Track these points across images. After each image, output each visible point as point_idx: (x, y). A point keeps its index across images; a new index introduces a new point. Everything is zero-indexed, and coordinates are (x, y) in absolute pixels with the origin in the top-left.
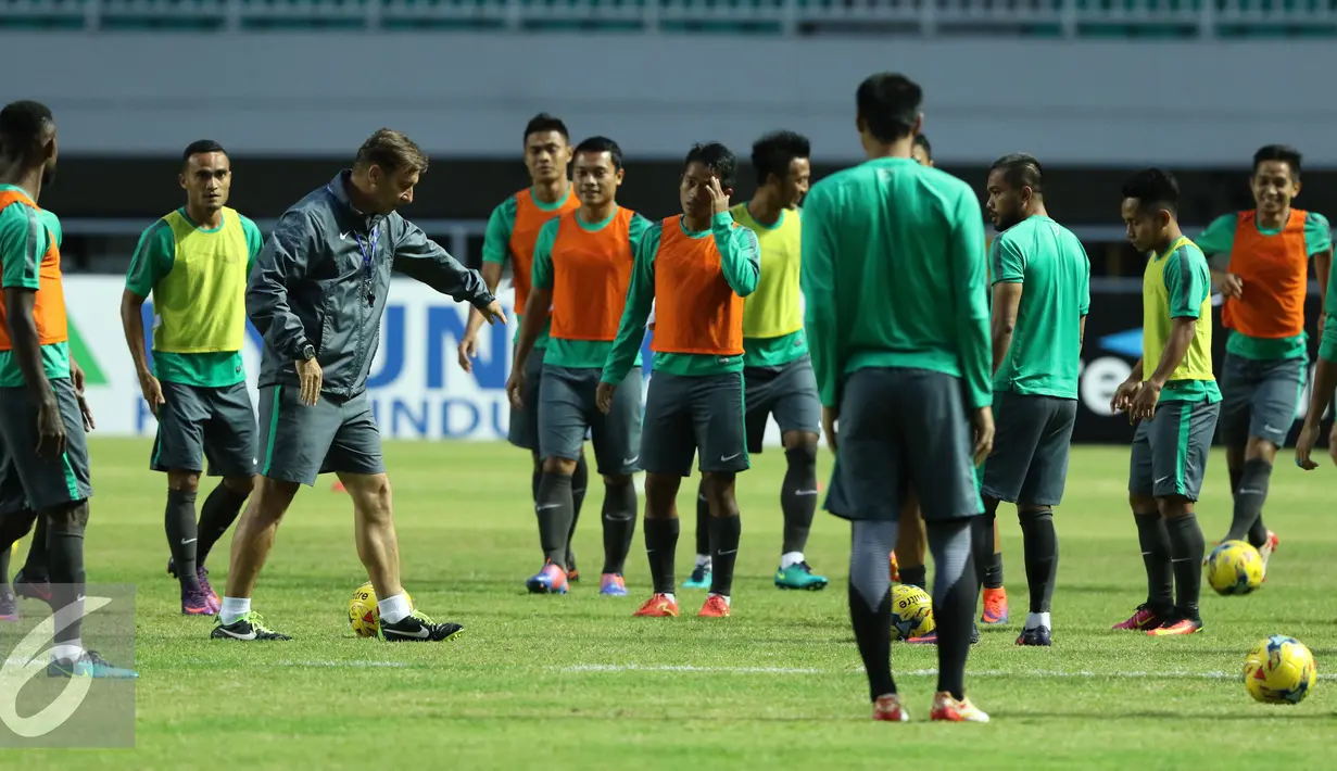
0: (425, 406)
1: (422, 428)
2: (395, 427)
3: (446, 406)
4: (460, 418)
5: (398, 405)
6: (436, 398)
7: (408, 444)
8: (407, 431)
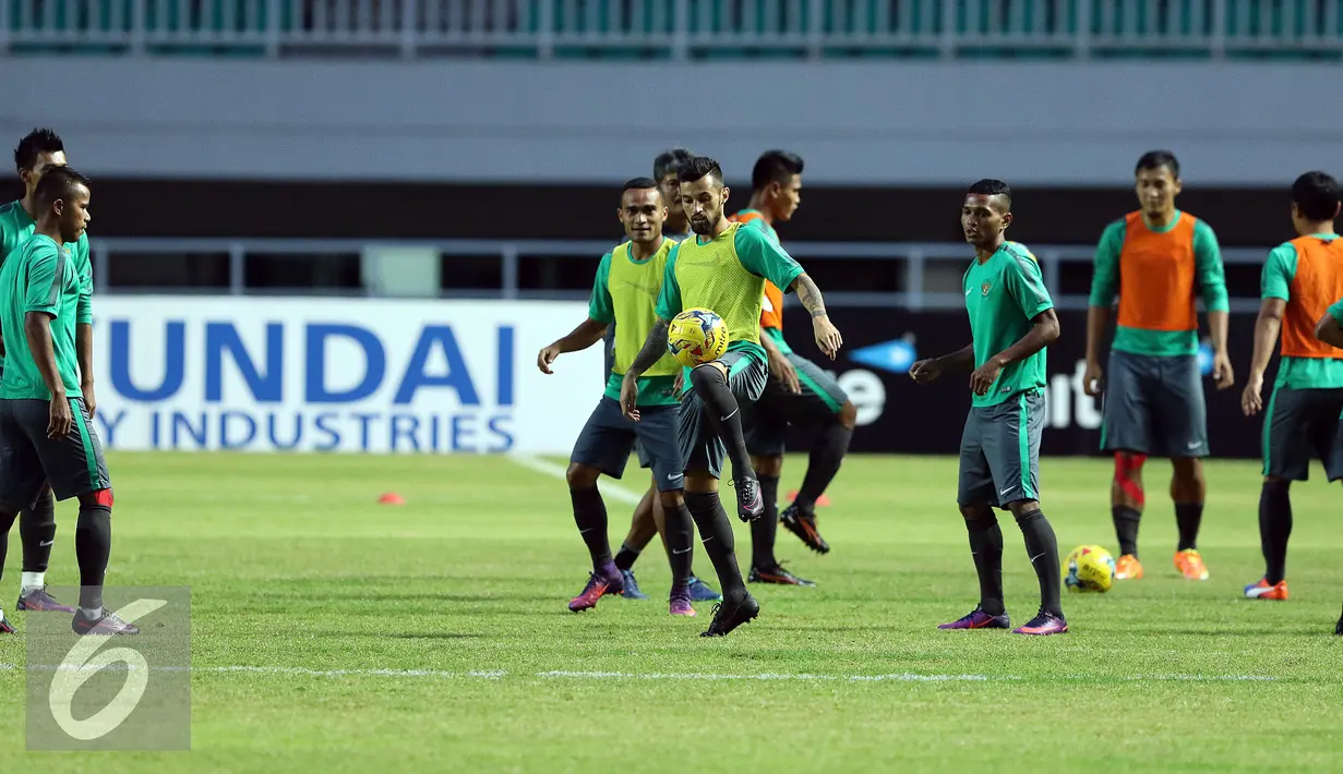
0: (204, 418)
1: (201, 439)
2: (175, 438)
3: (224, 419)
4: (237, 430)
5: (178, 418)
6: (214, 411)
7: (188, 454)
8: (187, 442)
